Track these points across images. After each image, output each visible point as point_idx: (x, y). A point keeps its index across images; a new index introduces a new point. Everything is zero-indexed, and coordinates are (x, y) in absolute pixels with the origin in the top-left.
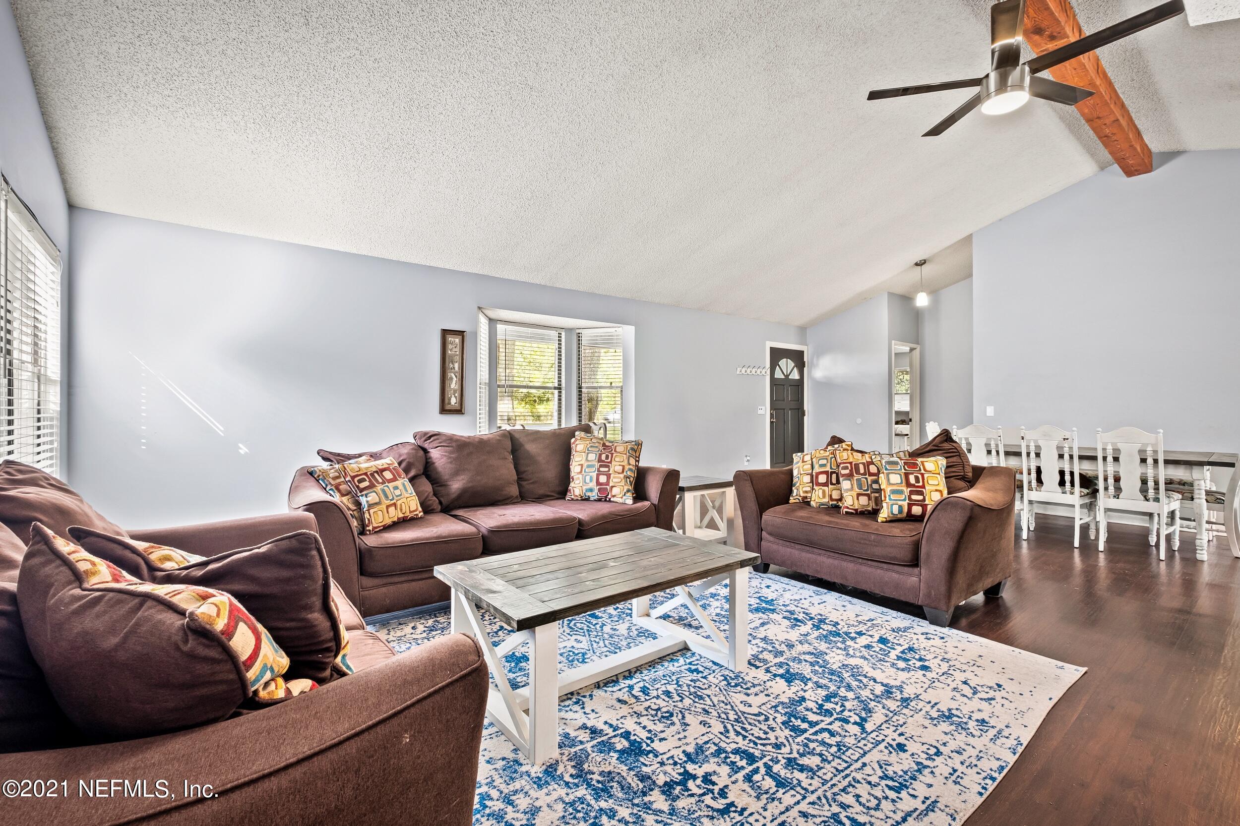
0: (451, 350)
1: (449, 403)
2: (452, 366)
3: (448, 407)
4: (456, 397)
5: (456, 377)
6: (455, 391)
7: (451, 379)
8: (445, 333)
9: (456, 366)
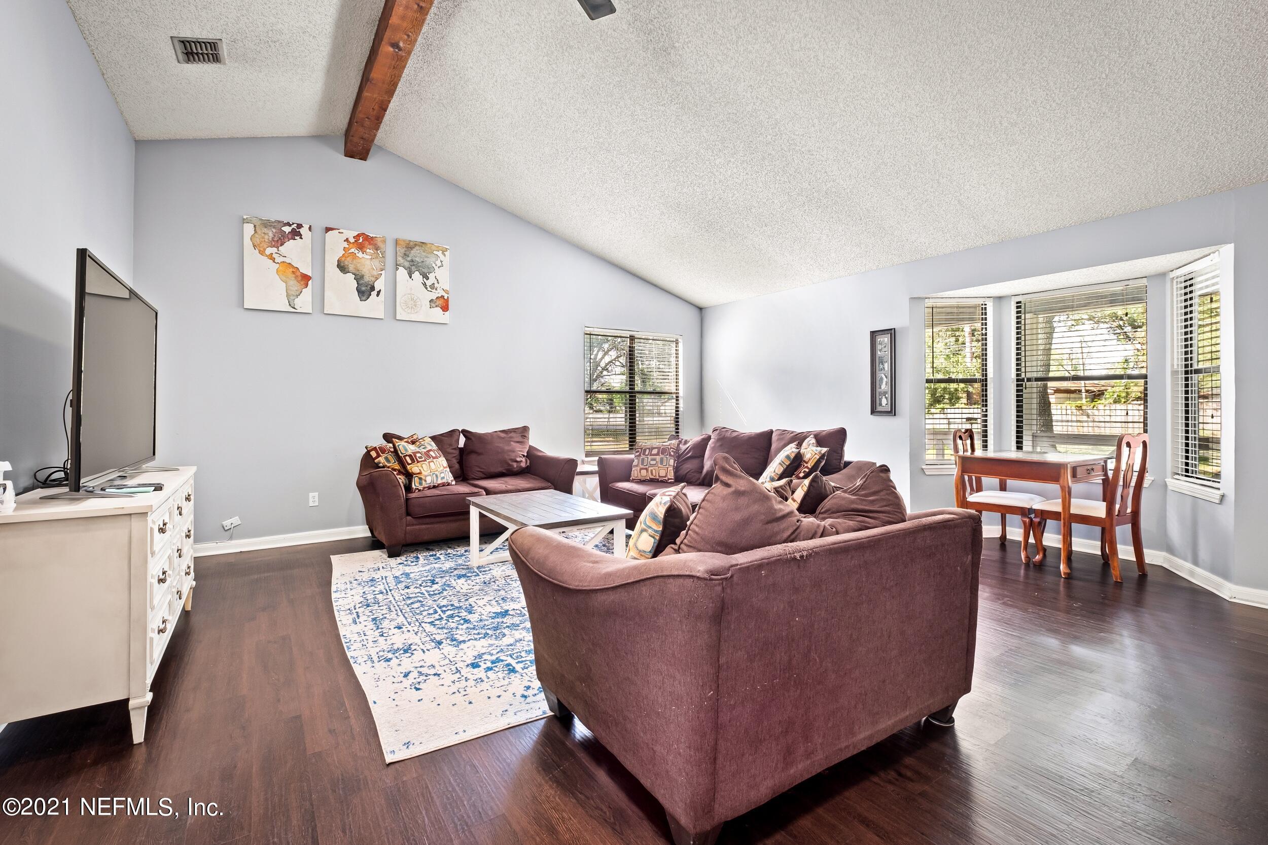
0: (880, 350)
1: (880, 404)
2: (881, 366)
3: (879, 409)
4: (886, 398)
5: (886, 377)
6: (885, 393)
7: (882, 379)
8: (874, 334)
9: (887, 366)
